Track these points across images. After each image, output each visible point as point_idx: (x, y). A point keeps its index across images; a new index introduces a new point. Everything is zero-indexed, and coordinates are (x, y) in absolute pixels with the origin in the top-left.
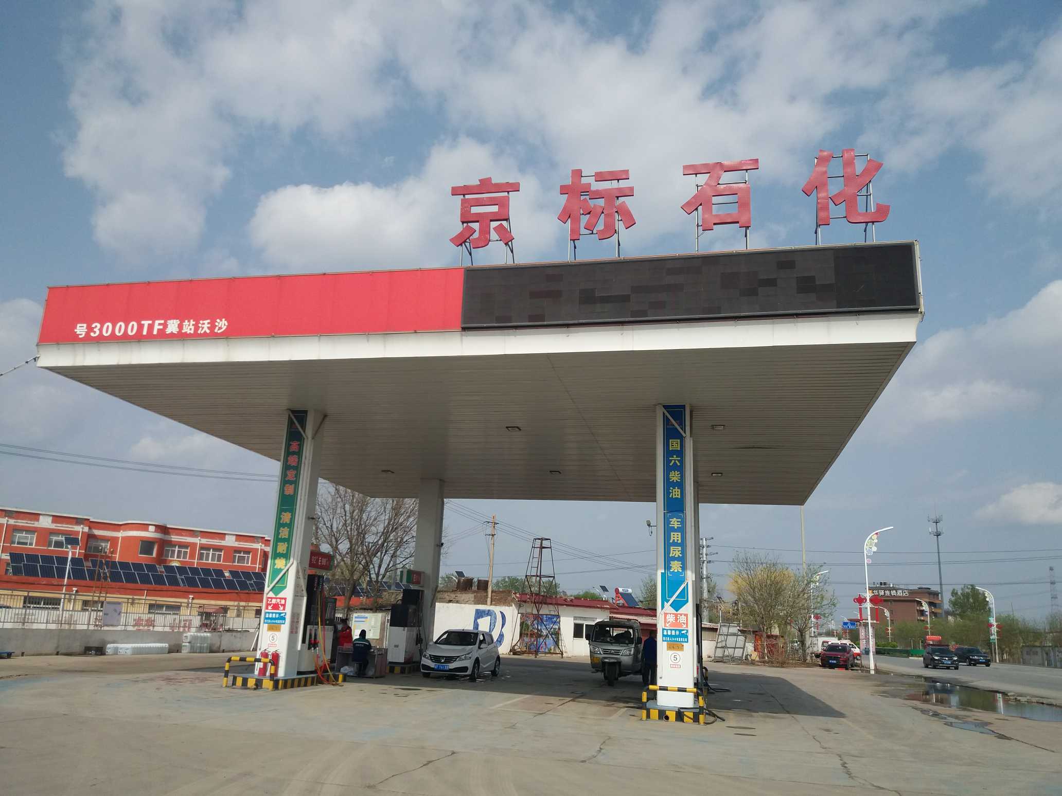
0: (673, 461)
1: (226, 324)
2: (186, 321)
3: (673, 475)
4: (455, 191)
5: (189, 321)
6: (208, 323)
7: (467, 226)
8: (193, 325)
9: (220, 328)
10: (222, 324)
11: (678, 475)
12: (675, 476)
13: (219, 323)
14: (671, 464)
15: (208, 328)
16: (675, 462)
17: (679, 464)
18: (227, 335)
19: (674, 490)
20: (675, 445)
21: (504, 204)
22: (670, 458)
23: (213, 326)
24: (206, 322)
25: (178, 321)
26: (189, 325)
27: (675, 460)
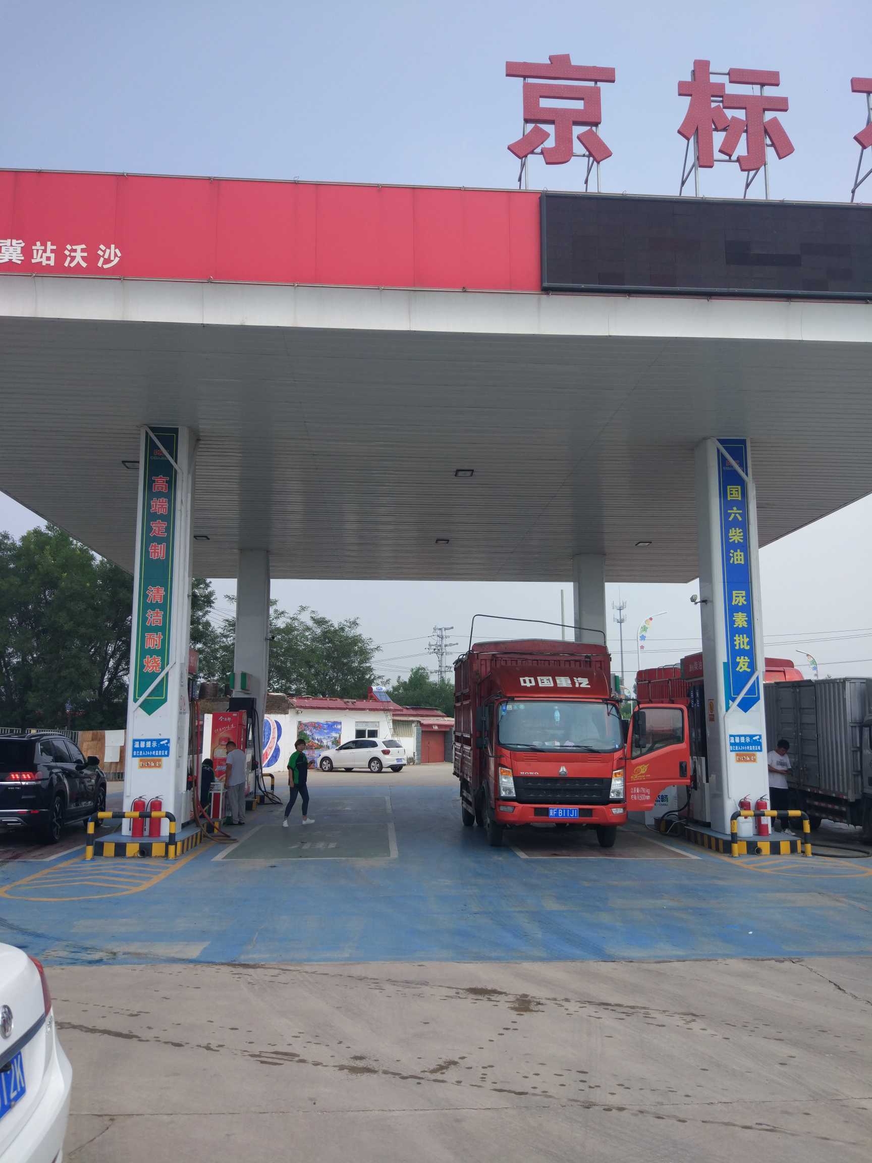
0: (733, 515)
1: (119, 254)
2: (38, 243)
3: (734, 534)
4: (514, 70)
5: (44, 244)
6: (83, 250)
7: (536, 128)
8: (52, 251)
9: (108, 261)
10: (111, 255)
11: (740, 533)
12: (736, 535)
13: (104, 252)
14: (730, 519)
15: (83, 258)
16: (735, 516)
17: (740, 519)
18: (121, 273)
19: (735, 554)
20: (734, 493)
21: (593, 99)
22: (729, 511)
23: (92, 258)
24: (79, 248)
25: (20, 241)
26: (45, 251)
27: (736, 513)
